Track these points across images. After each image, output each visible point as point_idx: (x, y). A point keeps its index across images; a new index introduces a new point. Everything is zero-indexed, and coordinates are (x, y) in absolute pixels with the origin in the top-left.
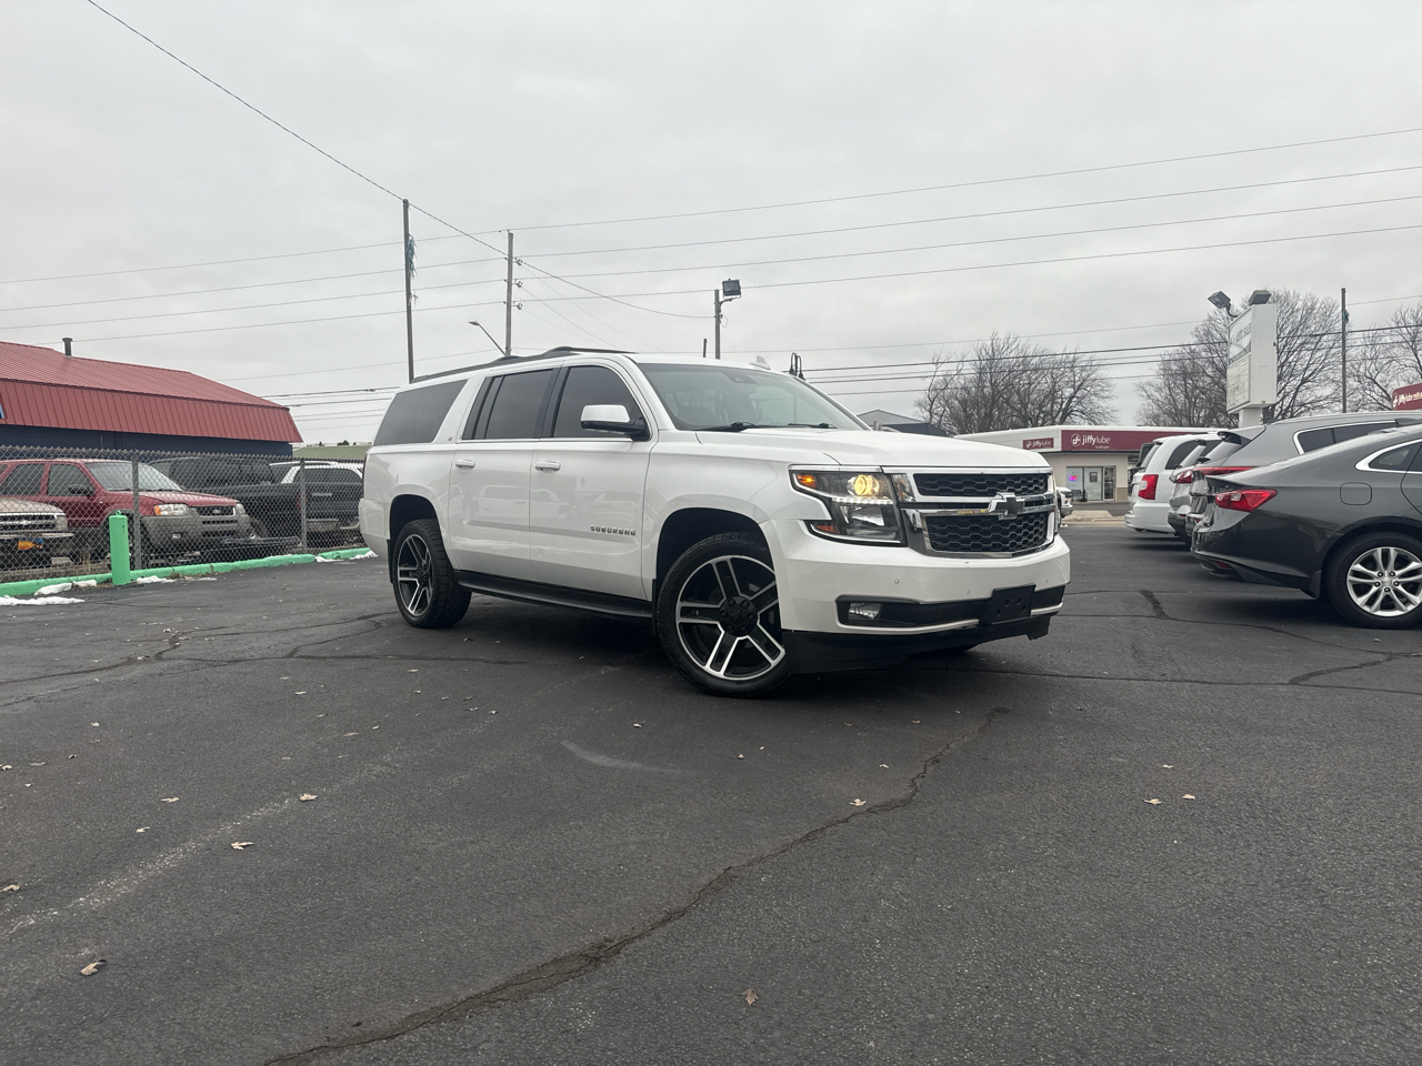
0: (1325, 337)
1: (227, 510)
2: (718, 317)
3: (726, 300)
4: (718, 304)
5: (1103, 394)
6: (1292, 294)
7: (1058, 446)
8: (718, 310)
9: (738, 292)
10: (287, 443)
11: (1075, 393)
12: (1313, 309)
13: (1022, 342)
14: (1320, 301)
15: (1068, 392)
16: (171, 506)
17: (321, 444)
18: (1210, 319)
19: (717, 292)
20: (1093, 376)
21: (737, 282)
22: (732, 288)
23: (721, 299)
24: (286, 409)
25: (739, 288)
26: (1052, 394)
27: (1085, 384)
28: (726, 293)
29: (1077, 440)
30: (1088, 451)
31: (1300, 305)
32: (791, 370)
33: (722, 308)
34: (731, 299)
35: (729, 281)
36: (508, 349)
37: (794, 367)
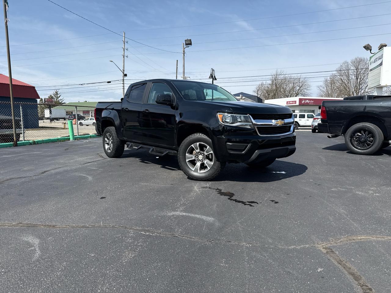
2: (184, 54)
3: (186, 47)
4: (184, 48)
5: (308, 89)
6: (366, 59)
7: (298, 103)
9: (191, 44)
10: (35, 99)
11: (300, 88)
15: (298, 88)
19: (183, 44)
20: (305, 84)
21: (191, 40)
22: (189, 43)
24: (34, 87)
25: (191, 42)
26: (293, 89)
27: (303, 86)
28: (186, 44)
29: (304, 101)
30: (307, 105)
32: (211, 75)
33: (185, 50)
34: (188, 47)
35: (187, 40)
36: (124, 70)
37: (212, 74)
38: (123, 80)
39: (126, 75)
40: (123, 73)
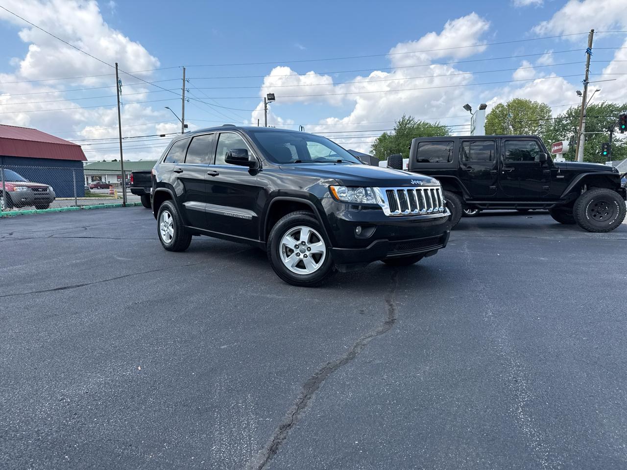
1: (45, 189)
2: (266, 110)
4: (266, 104)
8: (266, 107)
9: (274, 99)
10: (80, 161)
16: (21, 187)
17: (104, 161)
19: (265, 98)
21: (273, 94)
22: (271, 97)
23: (267, 102)
24: (80, 146)
25: (274, 97)
28: (269, 99)
34: (271, 102)
35: (270, 94)
36: (183, 119)
39: (186, 126)
40: (183, 124)
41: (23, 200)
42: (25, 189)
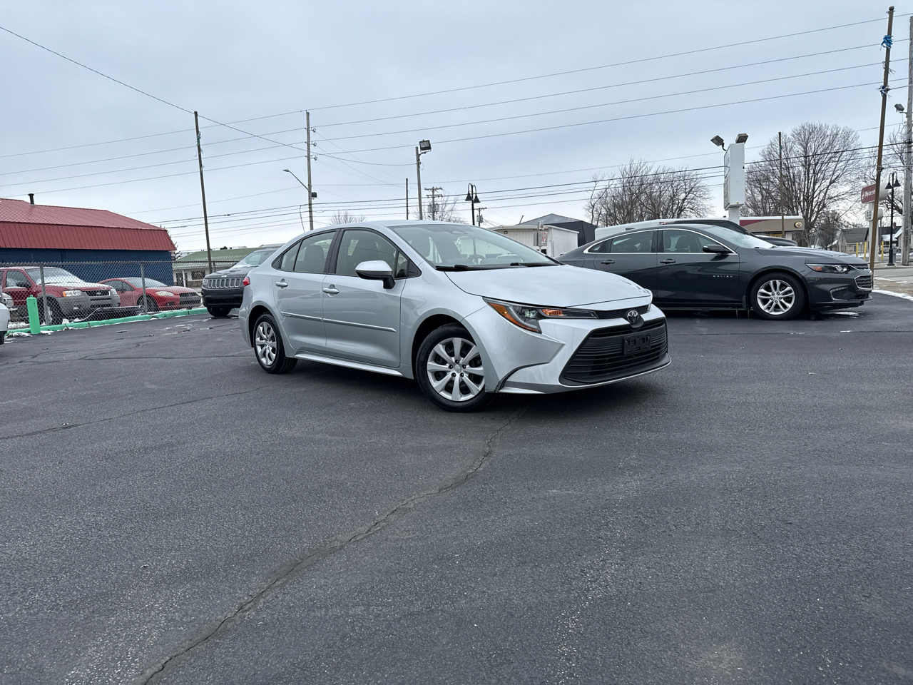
0: (845, 153)
1: (105, 292)
2: (418, 164)
3: (422, 153)
4: (418, 156)
5: (704, 196)
6: (823, 126)
8: (418, 160)
9: (429, 148)
10: (167, 251)
11: (687, 196)
12: (837, 134)
13: (649, 165)
14: (842, 129)
15: (683, 196)
16: (72, 292)
18: (772, 144)
19: (417, 148)
20: (697, 186)
21: (428, 141)
22: (426, 146)
23: (420, 153)
24: (165, 230)
25: (430, 145)
26: (672, 198)
27: (693, 190)
28: (422, 149)
31: (829, 133)
32: (469, 194)
33: (420, 158)
34: (425, 153)
35: (423, 141)
36: (310, 185)
37: (471, 193)
38: (310, 204)
39: (314, 195)
40: (310, 192)
41: (75, 308)
42: (78, 293)
